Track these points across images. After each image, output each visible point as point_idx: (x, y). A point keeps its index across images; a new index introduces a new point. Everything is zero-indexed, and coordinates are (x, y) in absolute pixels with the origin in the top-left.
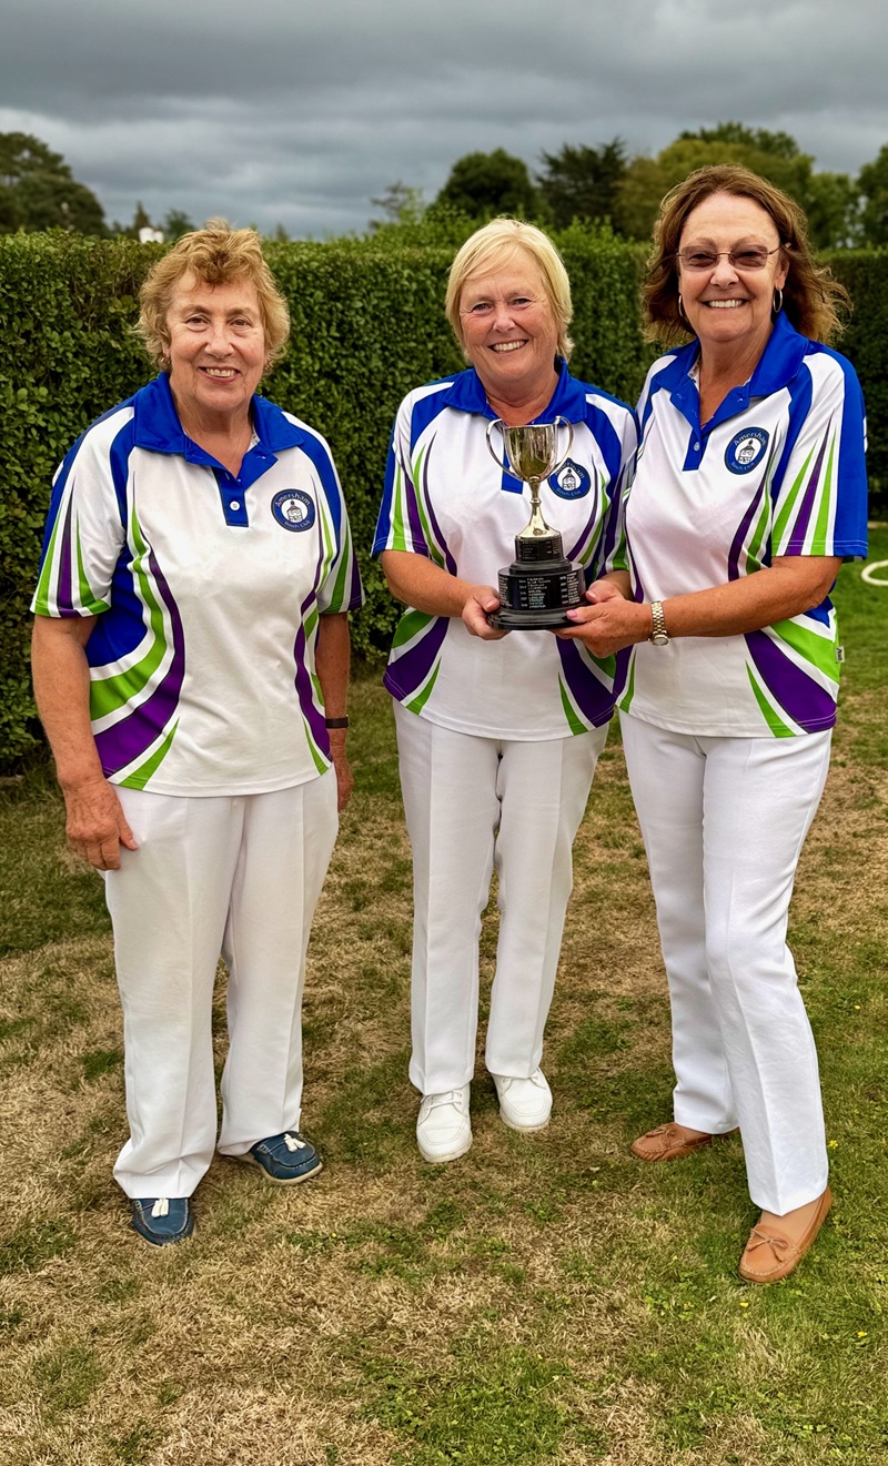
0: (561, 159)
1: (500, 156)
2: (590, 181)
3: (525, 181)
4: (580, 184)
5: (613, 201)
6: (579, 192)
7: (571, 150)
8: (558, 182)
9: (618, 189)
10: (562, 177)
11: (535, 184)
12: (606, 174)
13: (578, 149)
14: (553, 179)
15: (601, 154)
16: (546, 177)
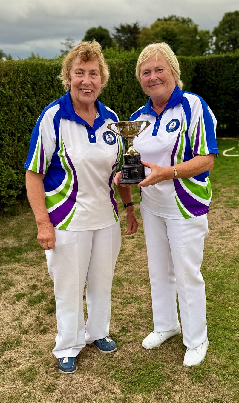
0: (120, 28)
1: (100, 28)
2: (129, 35)
3: (109, 35)
4: (126, 36)
5: (136, 41)
6: (126, 39)
7: (123, 25)
8: (119, 36)
9: (138, 37)
10: (120, 34)
11: (112, 36)
12: (134, 32)
13: (125, 25)
14: (117, 34)
15: (132, 26)
16: (115, 34)
